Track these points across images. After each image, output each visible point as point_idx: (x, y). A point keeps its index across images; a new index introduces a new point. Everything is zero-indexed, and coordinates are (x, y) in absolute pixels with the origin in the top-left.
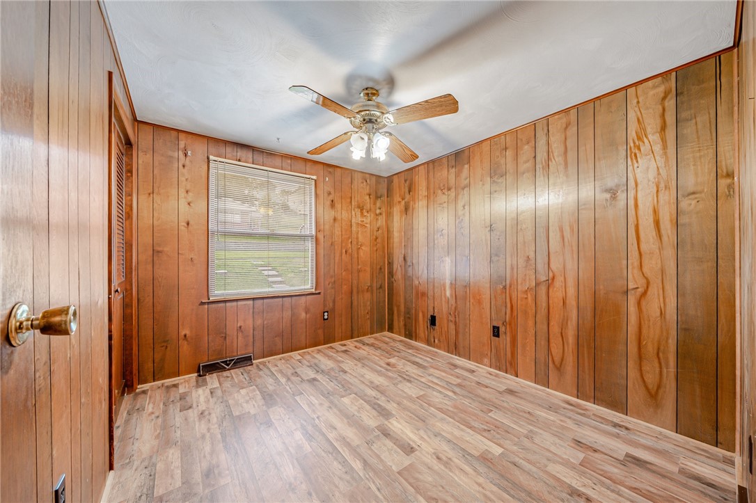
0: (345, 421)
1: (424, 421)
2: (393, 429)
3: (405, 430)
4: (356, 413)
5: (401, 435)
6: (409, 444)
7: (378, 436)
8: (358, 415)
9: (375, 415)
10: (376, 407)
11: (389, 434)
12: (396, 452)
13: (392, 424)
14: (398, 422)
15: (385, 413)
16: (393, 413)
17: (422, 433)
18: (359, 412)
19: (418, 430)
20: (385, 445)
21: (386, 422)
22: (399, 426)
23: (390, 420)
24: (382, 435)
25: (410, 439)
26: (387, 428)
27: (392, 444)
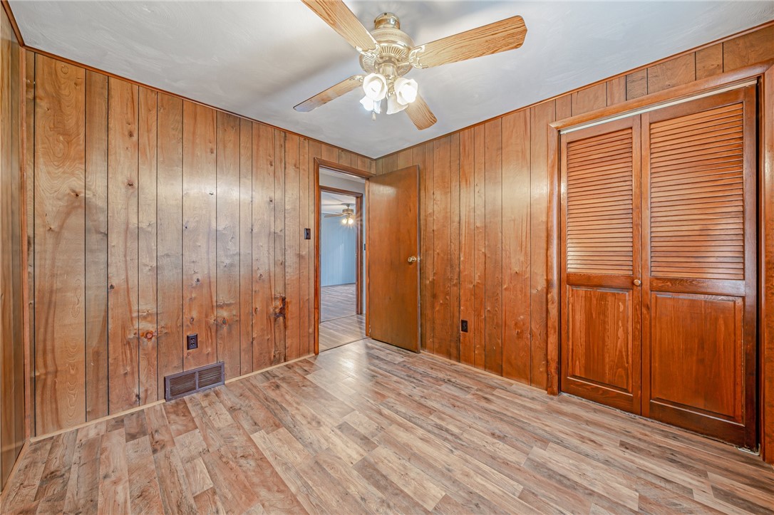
0: (415, 450)
1: (316, 462)
2: (356, 446)
3: (343, 446)
4: (407, 464)
5: (348, 440)
6: (342, 432)
7: (373, 437)
8: (403, 462)
9: (380, 464)
10: (383, 482)
11: (361, 439)
12: (355, 424)
13: (358, 453)
14: (350, 456)
15: (369, 470)
16: (355, 473)
17: (325, 445)
18: (405, 467)
19: (328, 449)
20: (366, 428)
21: (365, 454)
22: (349, 451)
23: (360, 458)
24: (369, 437)
25: (340, 437)
26: (364, 447)
27: (359, 430)
